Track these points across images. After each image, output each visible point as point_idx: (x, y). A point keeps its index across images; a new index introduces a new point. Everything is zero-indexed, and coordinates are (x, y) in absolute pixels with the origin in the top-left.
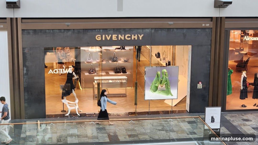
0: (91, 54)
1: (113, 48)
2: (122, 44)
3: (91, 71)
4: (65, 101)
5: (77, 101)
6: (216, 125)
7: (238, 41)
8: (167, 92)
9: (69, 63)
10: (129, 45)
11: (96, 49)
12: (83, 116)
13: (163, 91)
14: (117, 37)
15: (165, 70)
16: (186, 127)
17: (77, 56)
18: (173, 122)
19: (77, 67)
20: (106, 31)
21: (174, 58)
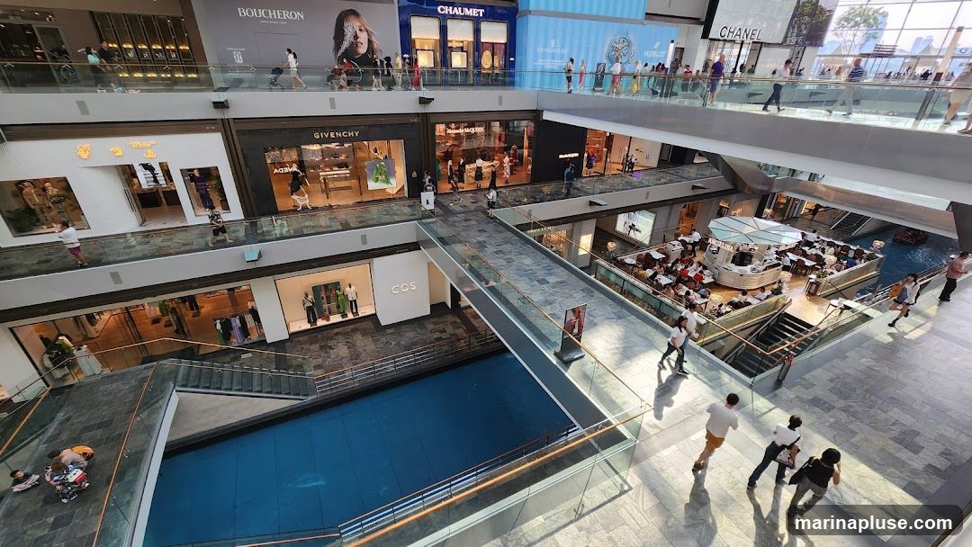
0: (314, 151)
1: (333, 145)
2: (341, 141)
3: (316, 166)
4: (295, 197)
5: (307, 196)
6: (431, 206)
7: (444, 134)
8: (387, 182)
9: (293, 162)
10: (347, 142)
11: (316, 147)
12: (315, 209)
13: (383, 181)
14: (335, 135)
15: (383, 163)
16: (407, 210)
17: (300, 154)
18: (394, 206)
19: (301, 164)
20: (323, 129)
21: (390, 153)
